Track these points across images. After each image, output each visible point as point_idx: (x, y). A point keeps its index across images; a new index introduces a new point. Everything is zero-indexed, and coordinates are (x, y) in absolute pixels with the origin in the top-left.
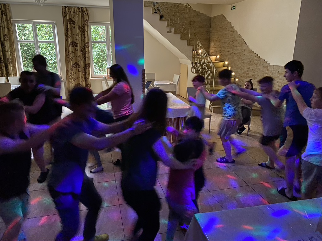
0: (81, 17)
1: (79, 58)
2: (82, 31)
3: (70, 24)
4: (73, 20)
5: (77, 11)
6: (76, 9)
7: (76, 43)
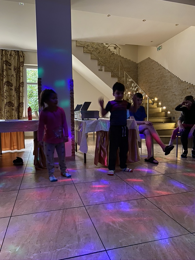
0: (17, 59)
1: (13, 98)
2: (17, 72)
3: (6, 65)
4: (9, 62)
5: (13, 54)
6: (13, 53)
7: (11, 83)
